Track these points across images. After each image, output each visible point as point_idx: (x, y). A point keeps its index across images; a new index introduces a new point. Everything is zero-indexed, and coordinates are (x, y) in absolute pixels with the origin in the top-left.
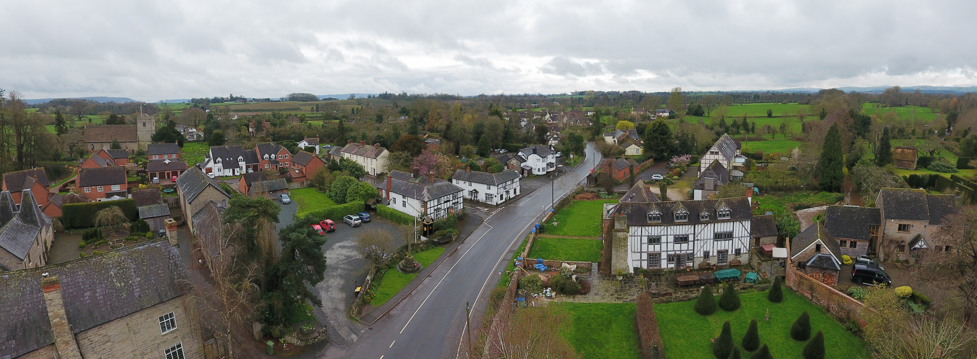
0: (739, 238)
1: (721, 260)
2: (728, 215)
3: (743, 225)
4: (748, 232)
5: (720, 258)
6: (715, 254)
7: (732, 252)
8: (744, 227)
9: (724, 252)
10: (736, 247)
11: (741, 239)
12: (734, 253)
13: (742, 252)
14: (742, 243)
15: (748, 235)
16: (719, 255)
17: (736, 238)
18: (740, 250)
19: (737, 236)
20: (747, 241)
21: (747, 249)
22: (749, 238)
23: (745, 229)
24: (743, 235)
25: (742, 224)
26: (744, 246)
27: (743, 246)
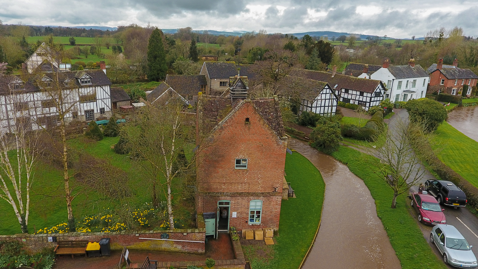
0: (101, 99)
1: (88, 118)
2: (89, 82)
3: (103, 90)
4: (108, 95)
5: (88, 117)
6: (83, 114)
7: (97, 111)
8: (105, 91)
9: (90, 112)
10: (101, 107)
11: (103, 100)
12: (99, 111)
13: (106, 110)
14: (105, 103)
15: (109, 97)
16: (86, 114)
17: (99, 99)
18: (104, 109)
19: (100, 98)
20: (109, 102)
21: (109, 108)
22: (110, 99)
23: (106, 92)
24: (105, 97)
25: (102, 88)
26: (107, 106)
27: (105, 106)
